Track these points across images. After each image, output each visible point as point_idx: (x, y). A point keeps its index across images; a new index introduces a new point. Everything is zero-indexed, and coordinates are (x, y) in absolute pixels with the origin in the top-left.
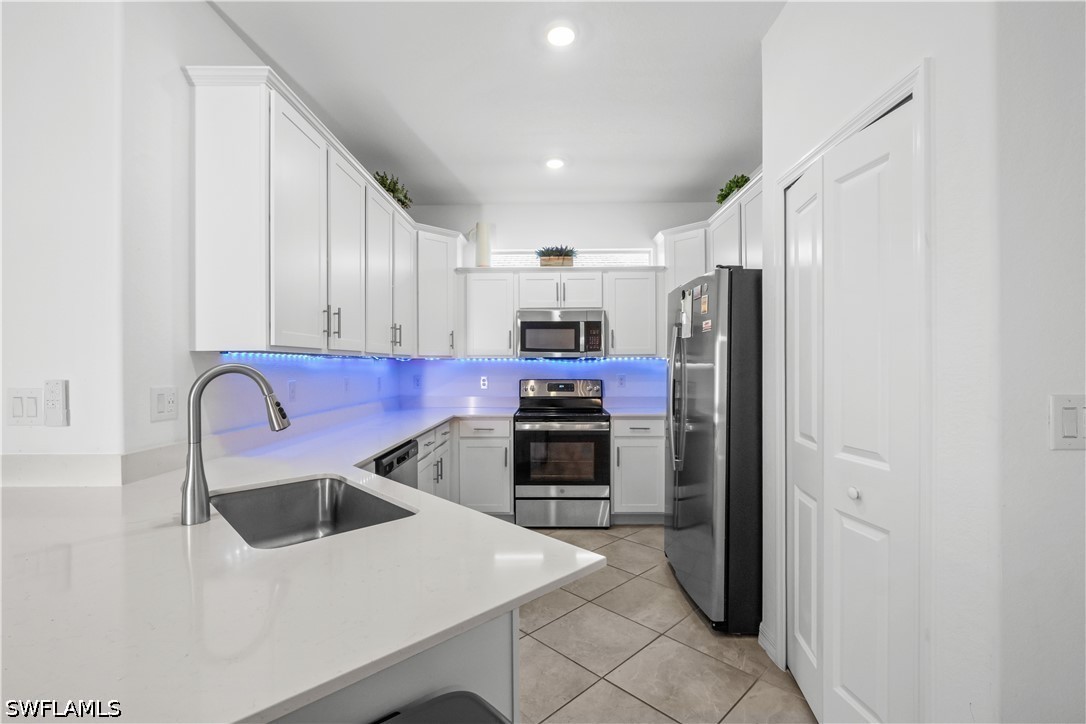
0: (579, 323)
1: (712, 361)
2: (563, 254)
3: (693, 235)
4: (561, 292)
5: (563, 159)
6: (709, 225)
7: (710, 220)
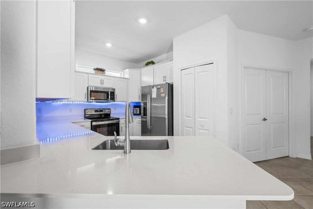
0: (108, 92)
1: (165, 104)
2: (102, 70)
3: (136, 72)
4: (102, 82)
5: (112, 44)
6: (141, 70)
7: (142, 69)
